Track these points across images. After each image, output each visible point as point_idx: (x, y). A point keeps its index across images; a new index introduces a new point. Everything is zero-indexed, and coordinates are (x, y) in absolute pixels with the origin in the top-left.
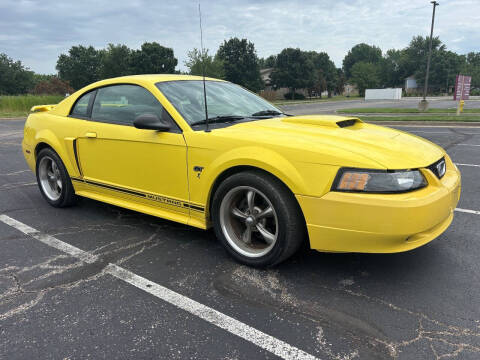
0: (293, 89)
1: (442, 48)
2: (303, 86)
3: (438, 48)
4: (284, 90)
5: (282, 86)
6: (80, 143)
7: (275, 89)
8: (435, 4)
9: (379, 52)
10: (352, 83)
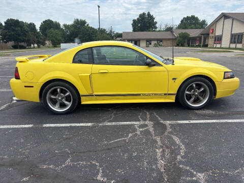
0: (18, 43)
1: (88, 25)
2: (24, 41)
3: (86, 25)
4: (11, 43)
5: (11, 41)
6: (93, 76)
7: (6, 42)
8: (99, 7)
9: (60, 25)
10: (49, 40)
